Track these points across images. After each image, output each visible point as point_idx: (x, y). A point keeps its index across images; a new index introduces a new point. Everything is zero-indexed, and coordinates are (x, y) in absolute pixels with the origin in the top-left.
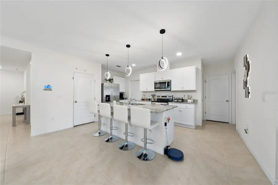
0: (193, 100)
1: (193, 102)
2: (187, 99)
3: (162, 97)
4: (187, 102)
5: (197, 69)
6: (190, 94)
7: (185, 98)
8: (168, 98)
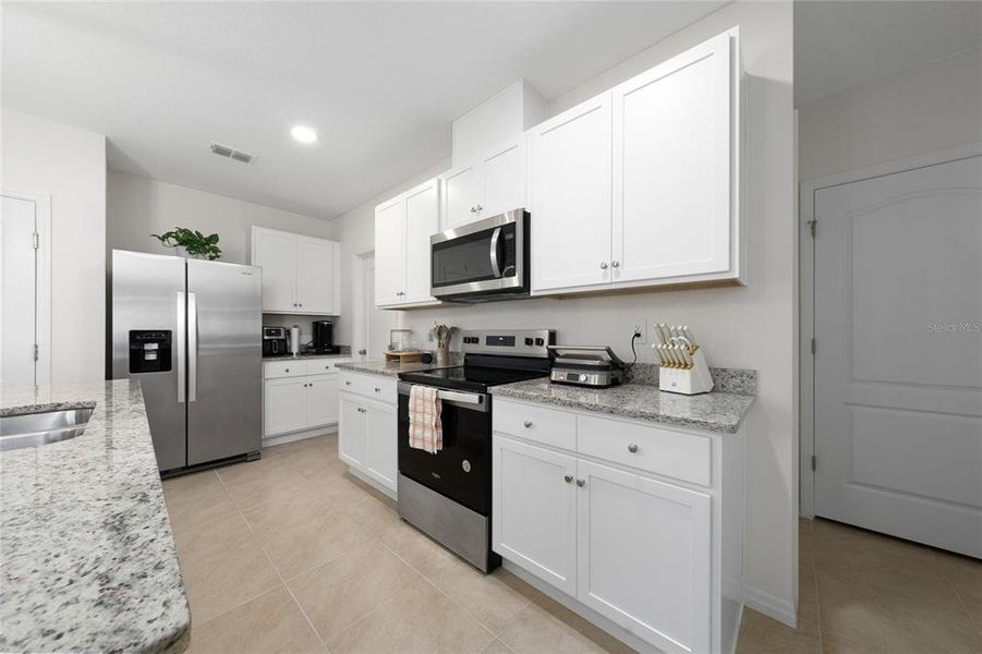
0: (716, 373)
1: (714, 390)
2: (657, 361)
3: (492, 340)
4: (658, 385)
5: (750, 93)
6: (679, 317)
7: (646, 353)
8: (520, 349)
